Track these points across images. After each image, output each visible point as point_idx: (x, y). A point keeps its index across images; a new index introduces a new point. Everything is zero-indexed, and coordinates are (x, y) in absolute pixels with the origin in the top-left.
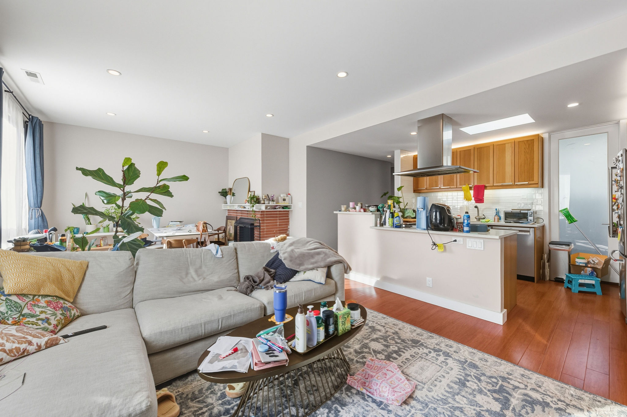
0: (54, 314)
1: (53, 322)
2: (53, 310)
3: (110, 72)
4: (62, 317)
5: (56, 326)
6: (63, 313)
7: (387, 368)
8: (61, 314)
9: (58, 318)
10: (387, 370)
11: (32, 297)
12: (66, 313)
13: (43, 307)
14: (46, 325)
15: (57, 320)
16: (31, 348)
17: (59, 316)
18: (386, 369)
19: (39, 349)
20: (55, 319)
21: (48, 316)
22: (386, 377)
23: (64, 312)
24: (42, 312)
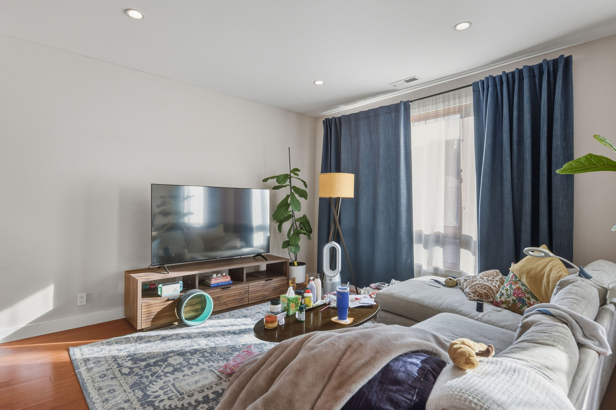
0: (509, 296)
2: (512, 293)
4: (511, 302)
5: (501, 302)
6: (515, 301)
8: (513, 300)
9: (508, 300)
11: (517, 280)
12: (517, 302)
13: (511, 288)
14: (499, 297)
15: (506, 300)
17: (510, 299)
20: (506, 298)
23: (517, 300)
24: (507, 290)
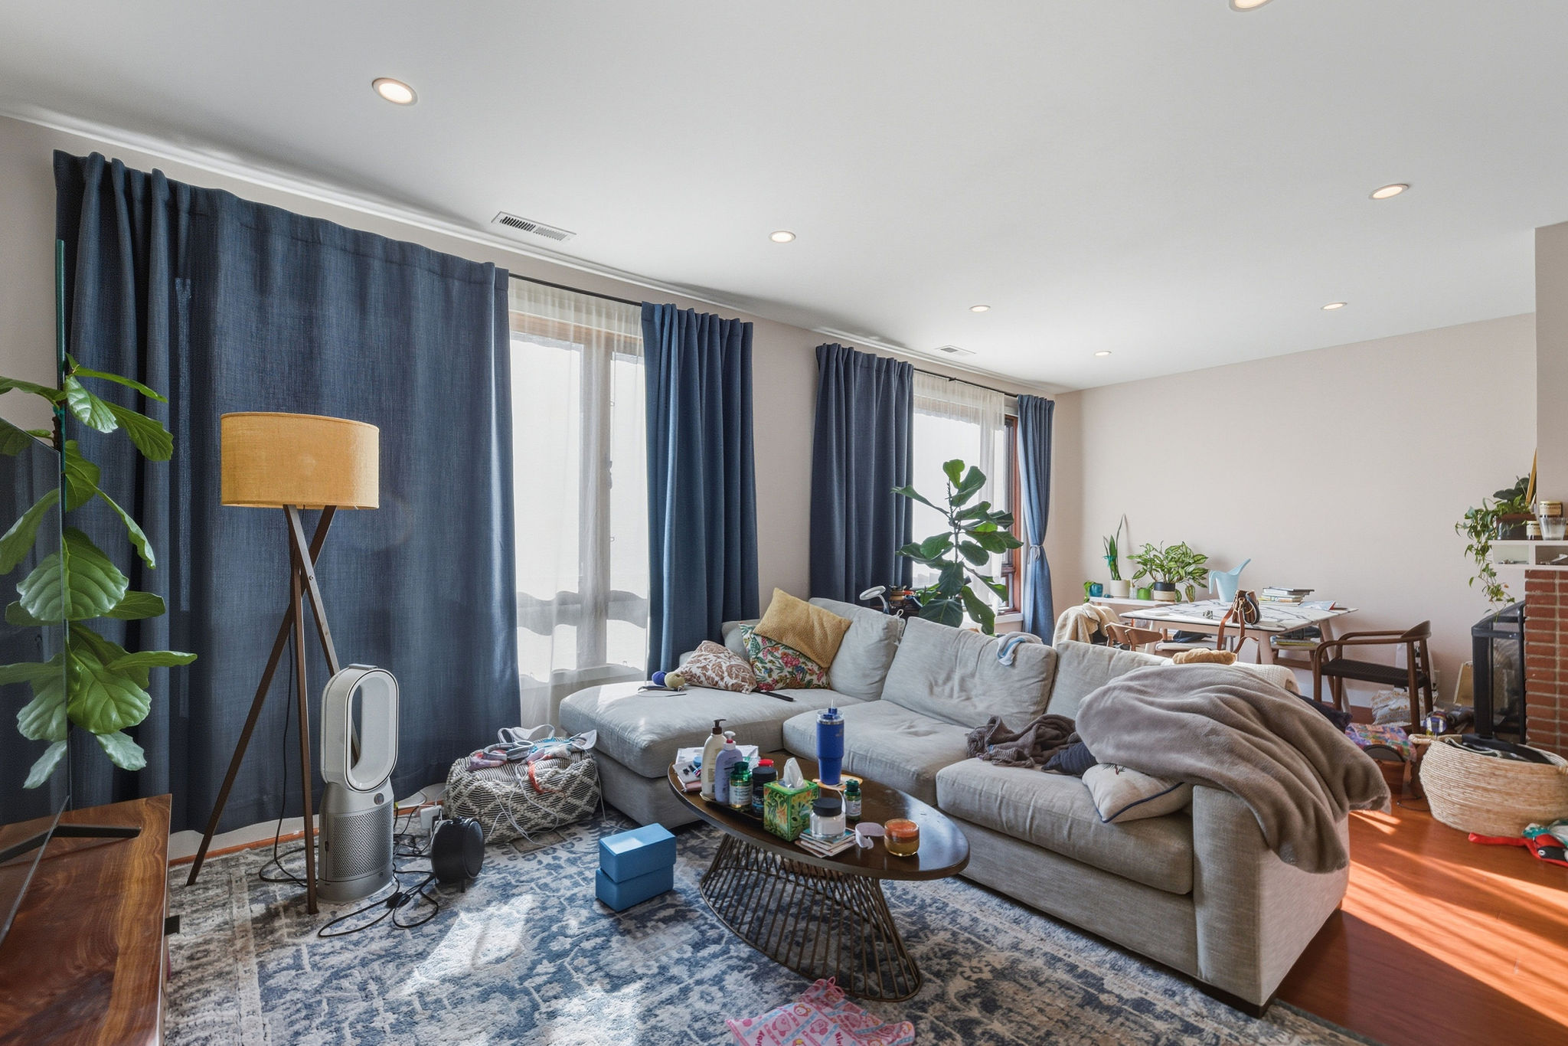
0: (781, 669)
1: (775, 676)
2: (783, 664)
3: (975, 309)
4: (789, 676)
5: (776, 682)
6: (793, 672)
7: (843, 1034)
8: (790, 672)
9: (783, 674)
10: (838, 1035)
11: (774, 643)
12: (796, 674)
13: (776, 657)
14: (767, 675)
15: (781, 676)
16: (722, 684)
17: (785, 673)
18: (838, 1030)
19: (726, 689)
20: (778, 674)
21: (773, 667)
22: (813, 1031)
23: (795, 671)
24: (771, 661)
